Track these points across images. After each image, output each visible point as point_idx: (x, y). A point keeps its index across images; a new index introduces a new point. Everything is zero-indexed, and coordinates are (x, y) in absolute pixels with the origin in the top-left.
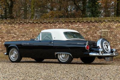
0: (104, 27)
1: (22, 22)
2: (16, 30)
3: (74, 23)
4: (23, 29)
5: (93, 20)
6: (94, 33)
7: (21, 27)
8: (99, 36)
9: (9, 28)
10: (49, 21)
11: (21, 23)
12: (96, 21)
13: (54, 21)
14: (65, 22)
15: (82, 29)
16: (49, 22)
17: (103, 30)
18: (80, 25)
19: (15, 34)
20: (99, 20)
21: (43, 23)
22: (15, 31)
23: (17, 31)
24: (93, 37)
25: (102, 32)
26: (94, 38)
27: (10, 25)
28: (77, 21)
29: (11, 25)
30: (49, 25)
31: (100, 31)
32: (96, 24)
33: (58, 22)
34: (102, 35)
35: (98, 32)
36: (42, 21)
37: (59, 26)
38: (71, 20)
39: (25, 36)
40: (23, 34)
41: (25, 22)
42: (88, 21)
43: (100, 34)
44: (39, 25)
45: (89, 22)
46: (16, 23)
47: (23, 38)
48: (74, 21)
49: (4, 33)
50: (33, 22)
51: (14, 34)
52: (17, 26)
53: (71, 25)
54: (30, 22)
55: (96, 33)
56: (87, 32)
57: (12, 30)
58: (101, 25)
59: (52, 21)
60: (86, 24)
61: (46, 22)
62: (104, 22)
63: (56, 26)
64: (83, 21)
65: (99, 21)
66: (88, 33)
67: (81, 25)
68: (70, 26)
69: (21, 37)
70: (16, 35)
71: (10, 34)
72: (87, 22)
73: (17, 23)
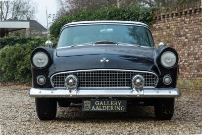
1: (191, 9)
2: (187, 28)
4: (195, 26)
7: (193, 22)
9: (178, 24)
11: (190, 11)
22: (186, 30)
27: (179, 19)
39: (198, 42)
40: (196, 37)
47: (196, 46)
51: (184, 38)
52: (187, 20)
57: (182, 28)
69: (194, 42)
70: (187, 40)
71: (180, 38)
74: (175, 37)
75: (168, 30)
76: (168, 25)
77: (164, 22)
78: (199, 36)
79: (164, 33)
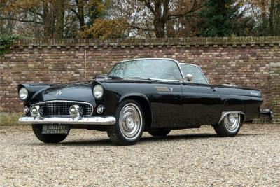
0: (275, 57)
1: (92, 44)
3: (211, 47)
4: (96, 62)
5: (253, 43)
6: (254, 70)
7: (90, 57)
8: (265, 76)
9: (62, 57)
10: (156, 44)
11: (90, 46)
12: (259, 45)
13: (167, 43)
14: (192, 46)
15: (228, 61)
16: (154, 46)
17: (272, 64)
18: (223, 53)
19: (76, 73)
20: (266, 42)
21: (141, 49)
22: (76, 65)
23: (80, 65)
24: (251, 78)
25: (273, 67)
26: (254, 80)
27: (63, 52)
28: (219, 45)
29: (68, 52)
30: (156, 52)
31: (267, 65)
32: (258, 51)
33: (176, 45)
34: (273, 74)
35: (262, 69)
36: (140, 44)
37: (177, 54)
38: (205, 41)
40: (95, 72)
41: (101, 44)
42: (241, 45)
43: (266, 73)
44: (133, 52)
45: (243, 46)
46: (78, 47)
48: (210, 43)
49: (51, 70)
50: (119, 46)
51: (73, 72)
52: (80, 55)
53: (205, 51)
54: (112, 46)
55: (257, 69)
56: (240, 68)
57: (69, 63)
58: (270, 53)
59: (163, 44)
60: (237, 51)
61: (148, 46)
62: (276, 48)
63: (171, 54)
64: (232, 45)
65: (265, 44)
66: (240, 70)
67: (226, 53)
68: (201, 56)
70: (78, 75)
71: (64, 72)
72: (239, 46)
73: (80, 47)
74: (54, 70)
75: (39, 63)
76: (41, 57)
77: (31, 53)
78: (101, 72)
79: (31, 65)
